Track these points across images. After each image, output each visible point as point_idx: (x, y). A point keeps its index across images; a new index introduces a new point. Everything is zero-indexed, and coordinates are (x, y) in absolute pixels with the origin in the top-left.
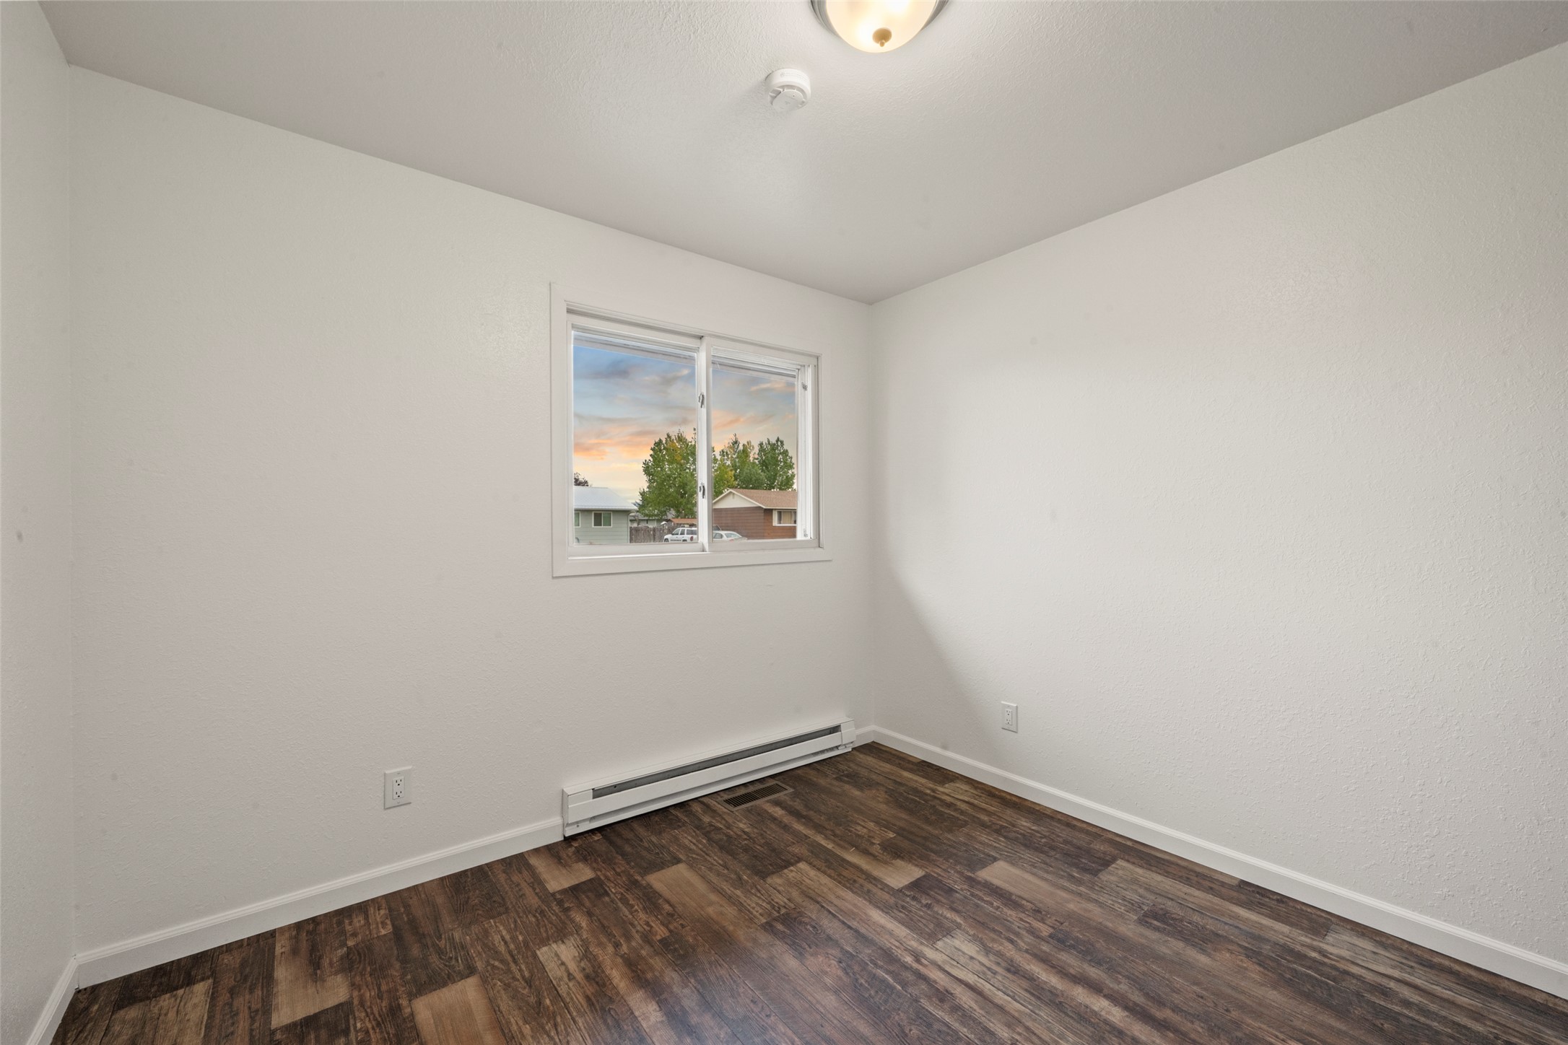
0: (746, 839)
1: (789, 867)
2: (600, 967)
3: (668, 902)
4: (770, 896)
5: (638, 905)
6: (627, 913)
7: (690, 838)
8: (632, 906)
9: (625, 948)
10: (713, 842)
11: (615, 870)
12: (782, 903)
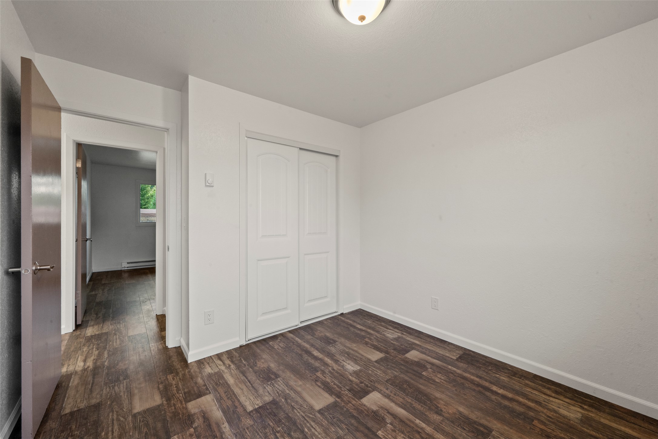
0: (278, 432)
1: (257, 408)
2: (336, 363)
3: (319, 387)
4: (273, 390)
5: (332, 385)
6: (335, 381)
7: (316, 433)
8: (334, 384)
9: (330, 369)
10: (300, 430)
11: (352, 404)
12: (269, 386)
